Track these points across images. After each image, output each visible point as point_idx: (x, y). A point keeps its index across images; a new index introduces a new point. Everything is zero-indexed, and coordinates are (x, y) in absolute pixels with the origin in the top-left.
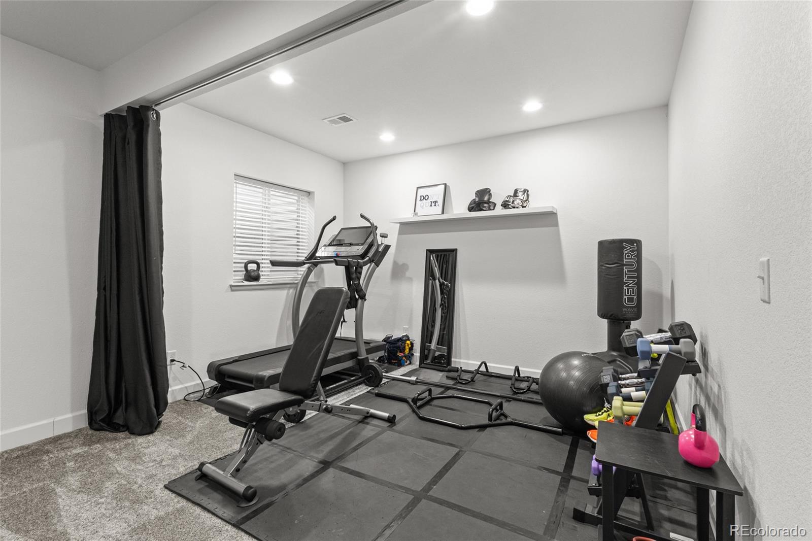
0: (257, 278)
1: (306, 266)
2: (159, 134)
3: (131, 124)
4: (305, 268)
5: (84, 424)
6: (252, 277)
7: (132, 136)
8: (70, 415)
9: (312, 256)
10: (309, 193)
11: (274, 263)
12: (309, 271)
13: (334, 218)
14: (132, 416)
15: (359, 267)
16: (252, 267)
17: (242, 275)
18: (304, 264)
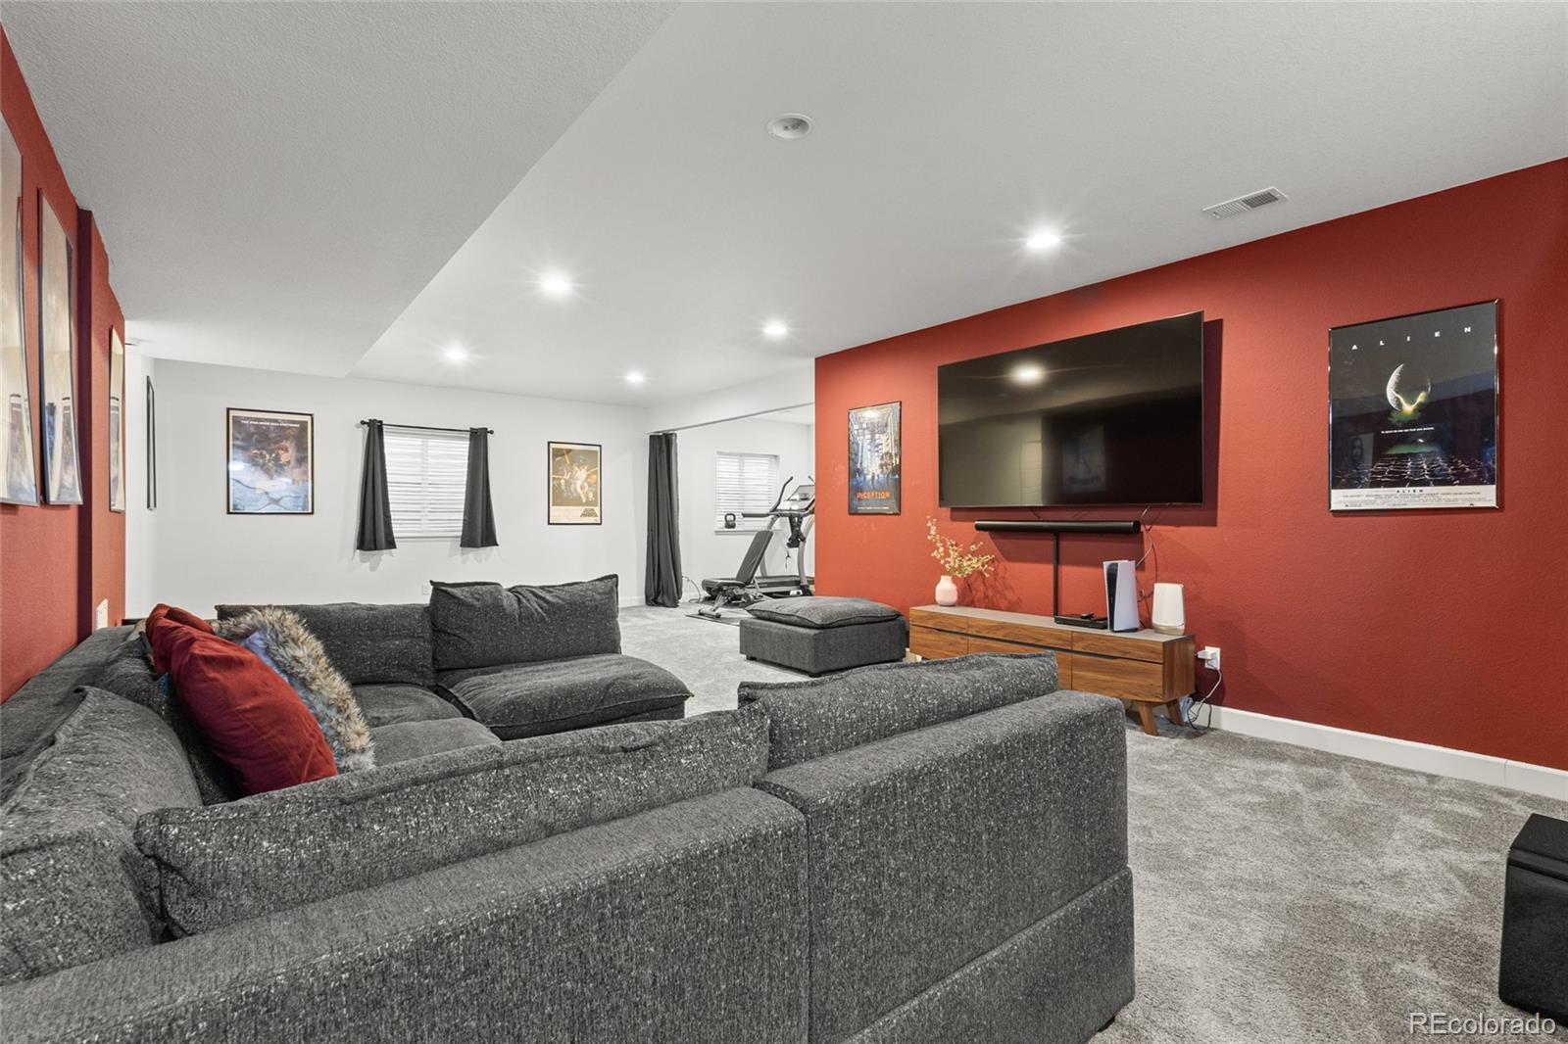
0: (733, 526)
1: (771, 517)
2: (676, 445)
3: (664, 440)
4: (769, 518)
5: (644, 603)
6: (730, 525)
7: (665, 448)
8: (636, 598)
9: (775, 509)
10: (776, 456)
11: (745, 515)
12: (773, 521)
13: (792, 478)
14: (665, 598)
15: (800, 518)
16: (730, 518)
17: (723, 524)
18: (768, 515)
